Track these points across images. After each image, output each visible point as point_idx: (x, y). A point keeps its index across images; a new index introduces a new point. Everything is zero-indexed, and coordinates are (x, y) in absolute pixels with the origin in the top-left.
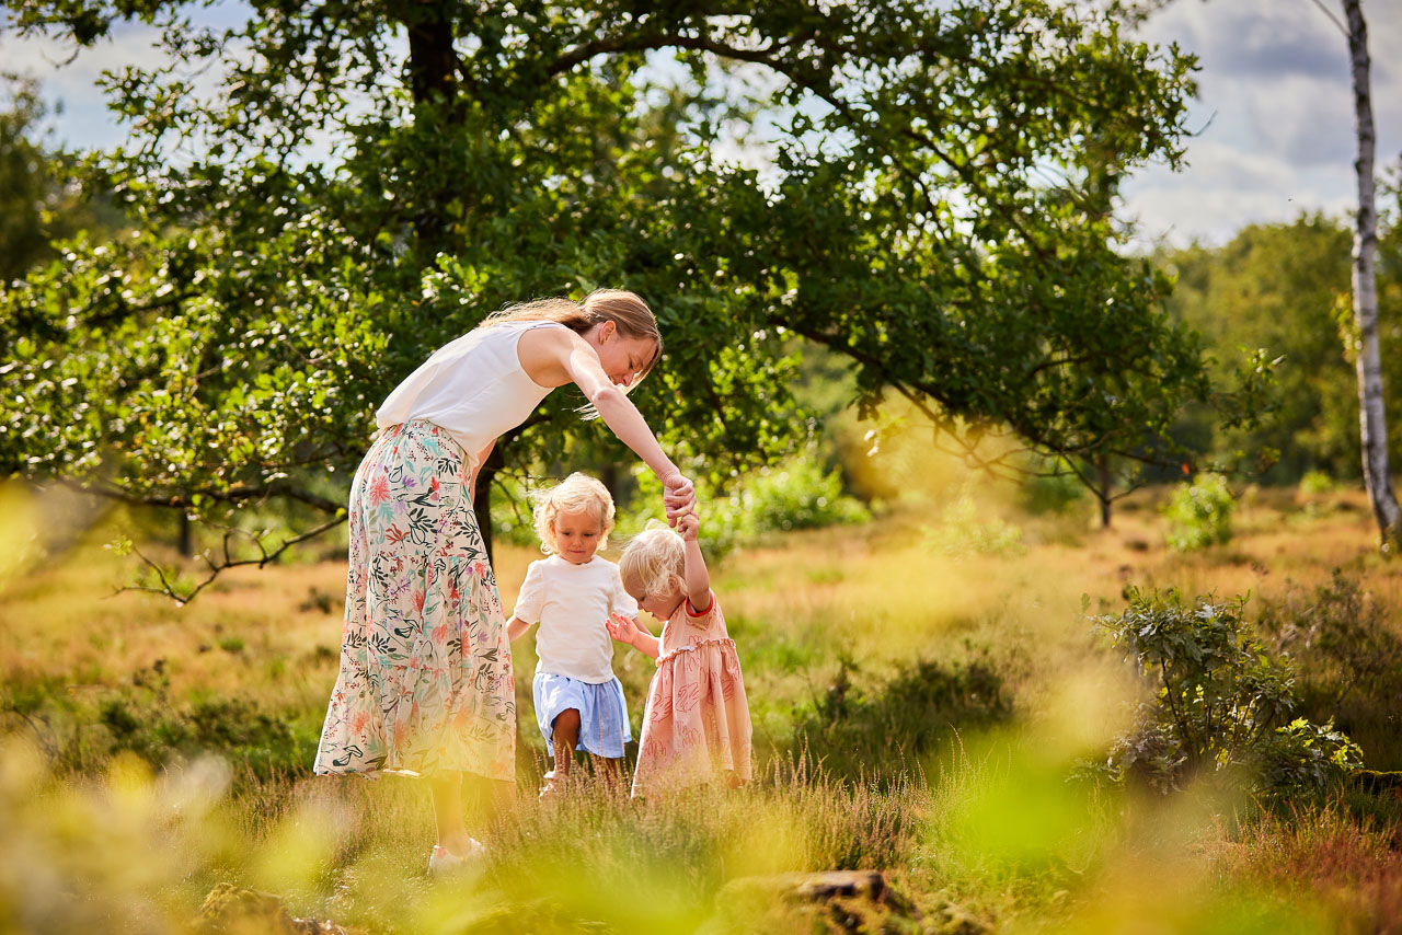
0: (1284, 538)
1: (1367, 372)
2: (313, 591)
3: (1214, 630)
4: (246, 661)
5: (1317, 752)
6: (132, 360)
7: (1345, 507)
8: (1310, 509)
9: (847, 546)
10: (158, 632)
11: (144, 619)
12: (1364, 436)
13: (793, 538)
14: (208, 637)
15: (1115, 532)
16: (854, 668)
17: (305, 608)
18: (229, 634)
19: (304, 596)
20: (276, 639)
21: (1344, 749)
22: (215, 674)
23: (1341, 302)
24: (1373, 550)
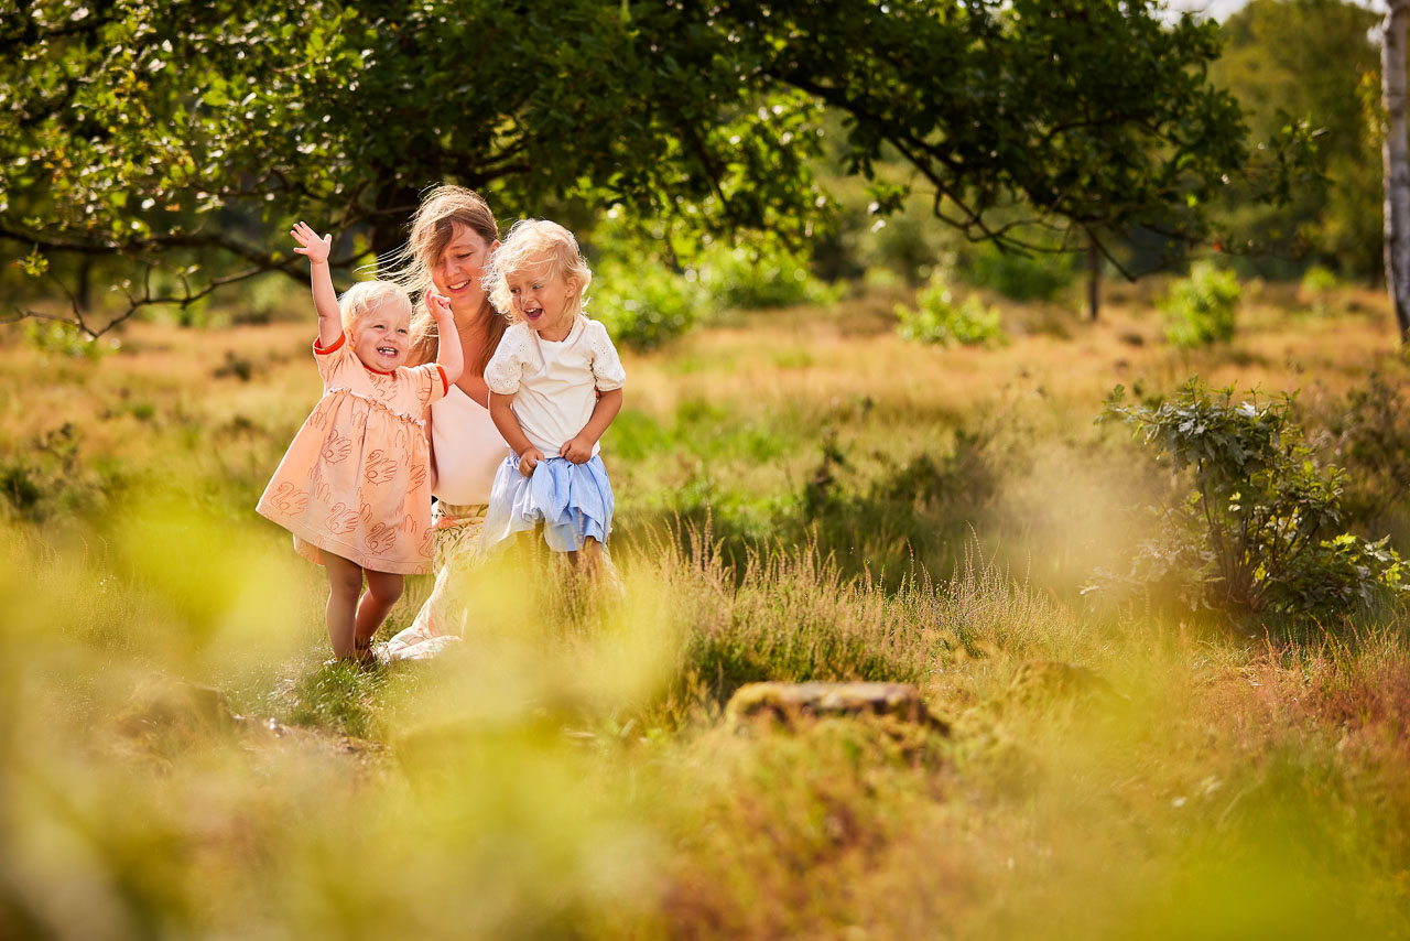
0: (1291, 338)
1: (1393, 158)
2: (230, 356)
3: (1256, 431)
4: (157, 429)
5: (1363, 569)
6: (37, 91)
7: (1354, 308)
8: (1318, 308)
9: (816, 328)
10: (59, 394)
11: (41, 379)
12: (1388, 229)
13: (756, 318)
14: (113, 401)
15: (1106, 324)
16: (839, 459)
17: (220, 374)
18: (137, 400)
19: (219, 361)
20: (188, 407)
21: (1395, 568)
22: (121, 441)
23: (1366, 80)
24: (1391, 355)
